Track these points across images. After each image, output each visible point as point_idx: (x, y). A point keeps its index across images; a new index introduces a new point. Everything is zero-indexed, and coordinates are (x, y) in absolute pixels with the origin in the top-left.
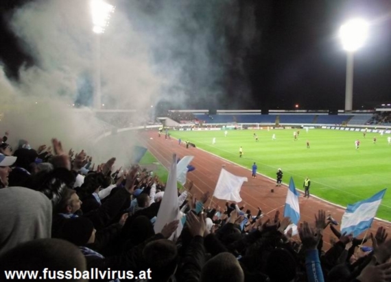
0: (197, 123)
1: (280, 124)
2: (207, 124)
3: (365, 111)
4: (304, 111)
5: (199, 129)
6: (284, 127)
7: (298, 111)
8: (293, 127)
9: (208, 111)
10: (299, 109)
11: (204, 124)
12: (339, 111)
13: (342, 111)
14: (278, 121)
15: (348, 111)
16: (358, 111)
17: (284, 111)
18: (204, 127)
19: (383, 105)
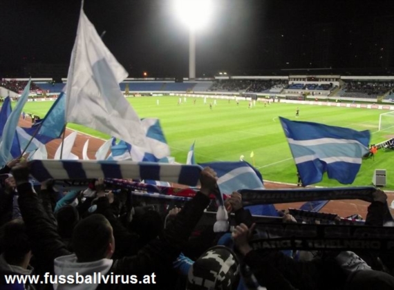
0: (39, 93)
1: (130, 92)
2: (52, 94)
3: (206, 79)
4: (152, 79)
5: (43, 100)
6: (134, 95)
7: (146, 79)
8: (143, 95)
9: (51, 79)
10: (148, 76)
11: (48, 94)
12: (184, 79)
13: (187, 79)
14: (127, 89)
15: (192, 79)
16: (200, 79)
17: (133, 79)
18: (48, 97)
19: (221, 73)
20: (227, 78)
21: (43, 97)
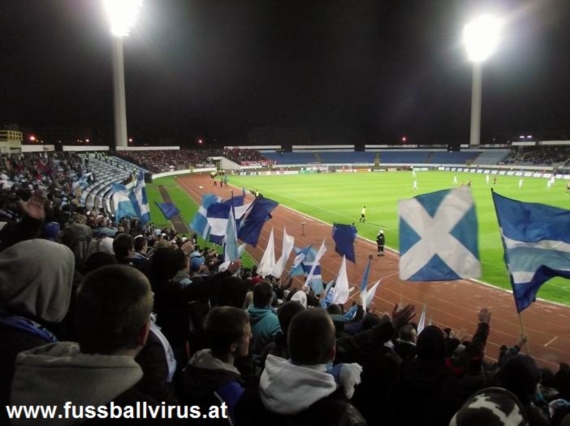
0: (264, 164)
1: (381, 165)
2: (279, 166)
3: (497, 146)
4: (414, 146)
5: (269, 173)
6: (386, 168)
7: (405, 146)
8: (399, 169)
9: (279, 147)
10: (407, 143)
11: (274, 166)
12: (462, 146)
13: (467, 146)
14: (377, 160)
15: (474, 146)
16: (487, 146)
17: (386, 146)
18: (275, 170)
19: (522, 137)
20: (533, 144)
21: (267, 170)
